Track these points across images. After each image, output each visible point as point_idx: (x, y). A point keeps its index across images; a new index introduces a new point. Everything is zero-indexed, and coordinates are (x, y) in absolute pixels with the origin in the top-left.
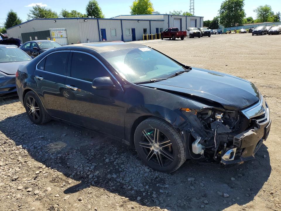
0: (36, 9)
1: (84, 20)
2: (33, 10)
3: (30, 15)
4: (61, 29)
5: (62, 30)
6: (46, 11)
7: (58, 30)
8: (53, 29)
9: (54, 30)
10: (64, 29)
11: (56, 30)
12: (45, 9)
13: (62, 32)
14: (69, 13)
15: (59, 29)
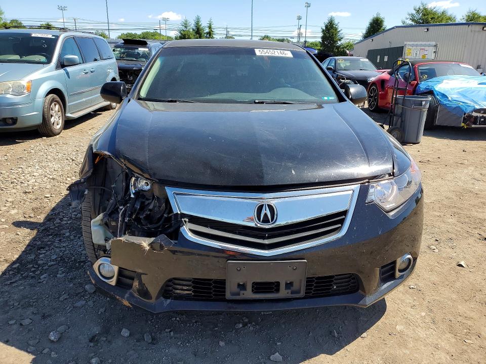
0: (418, 11)
1: (483, 28)
2: (414, 12)
3: (406, 21)
4: (428, 43)
5: (429, 46)
6: (435, 13)
7: (421, 45)
8: (411, 43)
9: (413, 46)
10: (434, 43)
11: (417, 45)
12: (435, 10)
13: (427, 48)
14: (480, 17)
15: (424, 43)
